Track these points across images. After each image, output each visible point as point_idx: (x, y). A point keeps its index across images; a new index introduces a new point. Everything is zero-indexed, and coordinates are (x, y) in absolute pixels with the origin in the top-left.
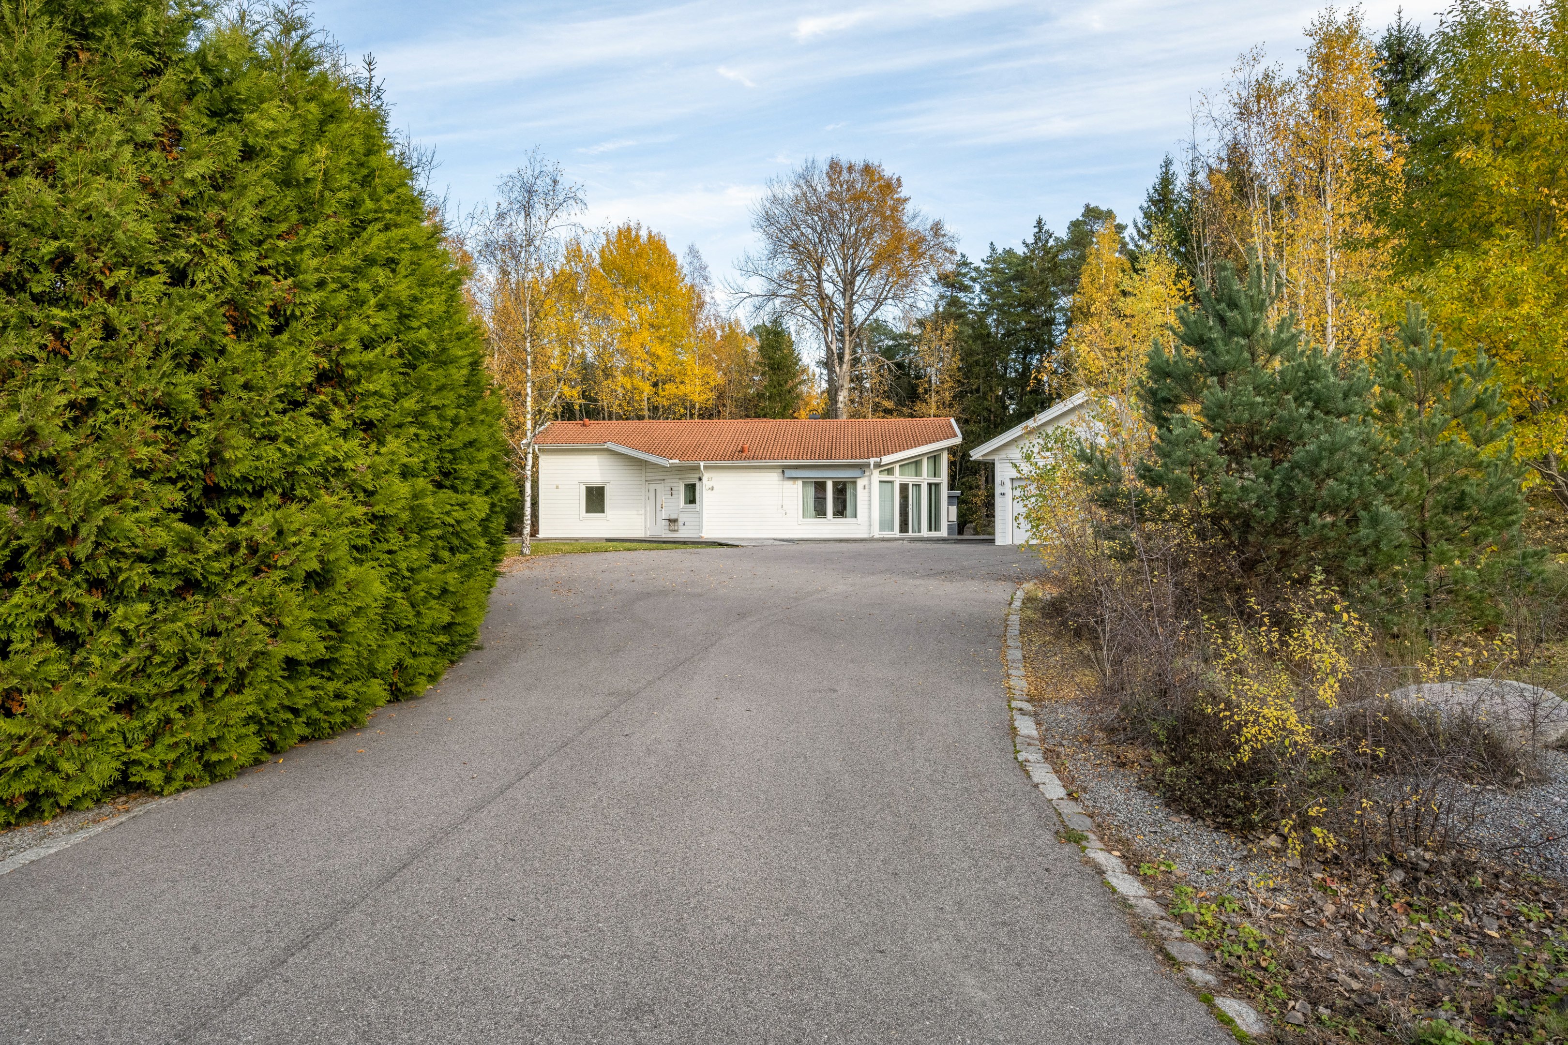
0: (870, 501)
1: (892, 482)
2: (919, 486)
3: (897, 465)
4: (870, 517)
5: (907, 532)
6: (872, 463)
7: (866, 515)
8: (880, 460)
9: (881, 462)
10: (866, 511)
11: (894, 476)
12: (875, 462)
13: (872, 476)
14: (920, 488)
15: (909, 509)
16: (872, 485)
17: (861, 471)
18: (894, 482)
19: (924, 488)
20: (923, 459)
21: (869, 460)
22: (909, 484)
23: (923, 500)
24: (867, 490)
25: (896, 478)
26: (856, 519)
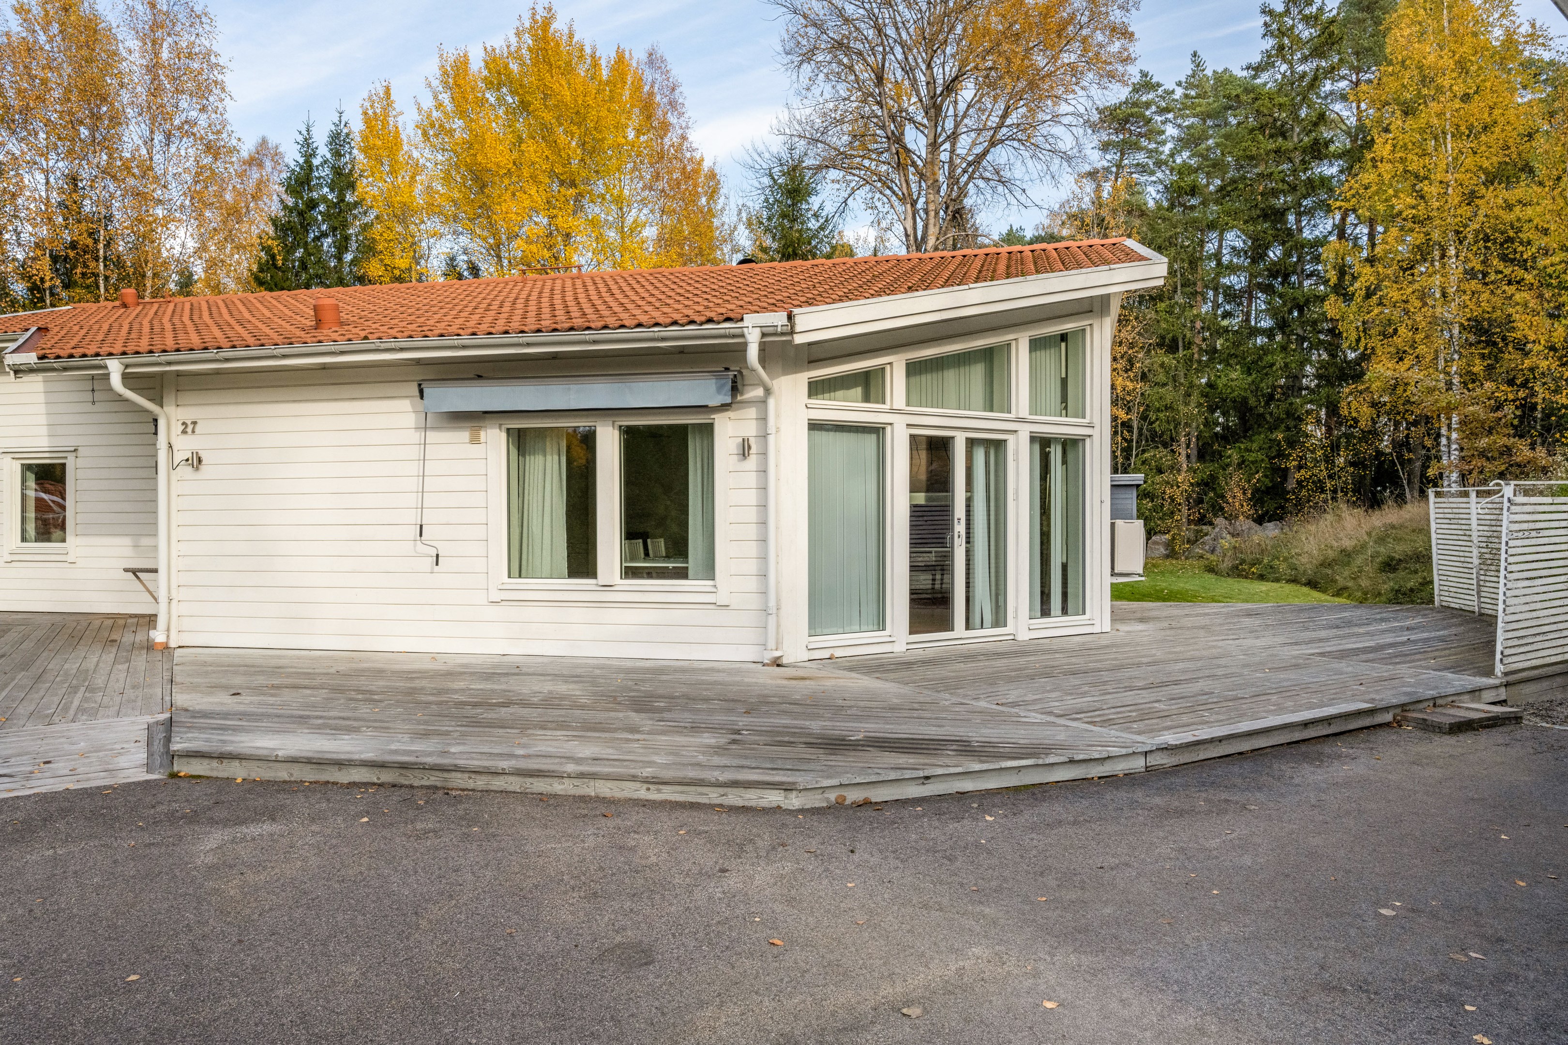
0: (763, 506)
1: (877, 431)
2: (998, 446)
3: (899, 361)
4: (763, 575)
5: (946, 624)
6: (753, 338)
7: (752, 566)
8: (785, 321)
9: (792, 332)
10: (752, 549)
11: (887, 406)
12: (765, 330)
13: (771, 402)
14: (1001, 457)
15: (953, 536)
16: (771, 439)
17: (723, 381)
18: (884, 429)
19: (1017, 453)
20: (1014, 344)
21: (739, 325)
22: (953, 438)
23: (1016, 499)
24: (752, 462)
25: (893, 411)
26: (711, 583)
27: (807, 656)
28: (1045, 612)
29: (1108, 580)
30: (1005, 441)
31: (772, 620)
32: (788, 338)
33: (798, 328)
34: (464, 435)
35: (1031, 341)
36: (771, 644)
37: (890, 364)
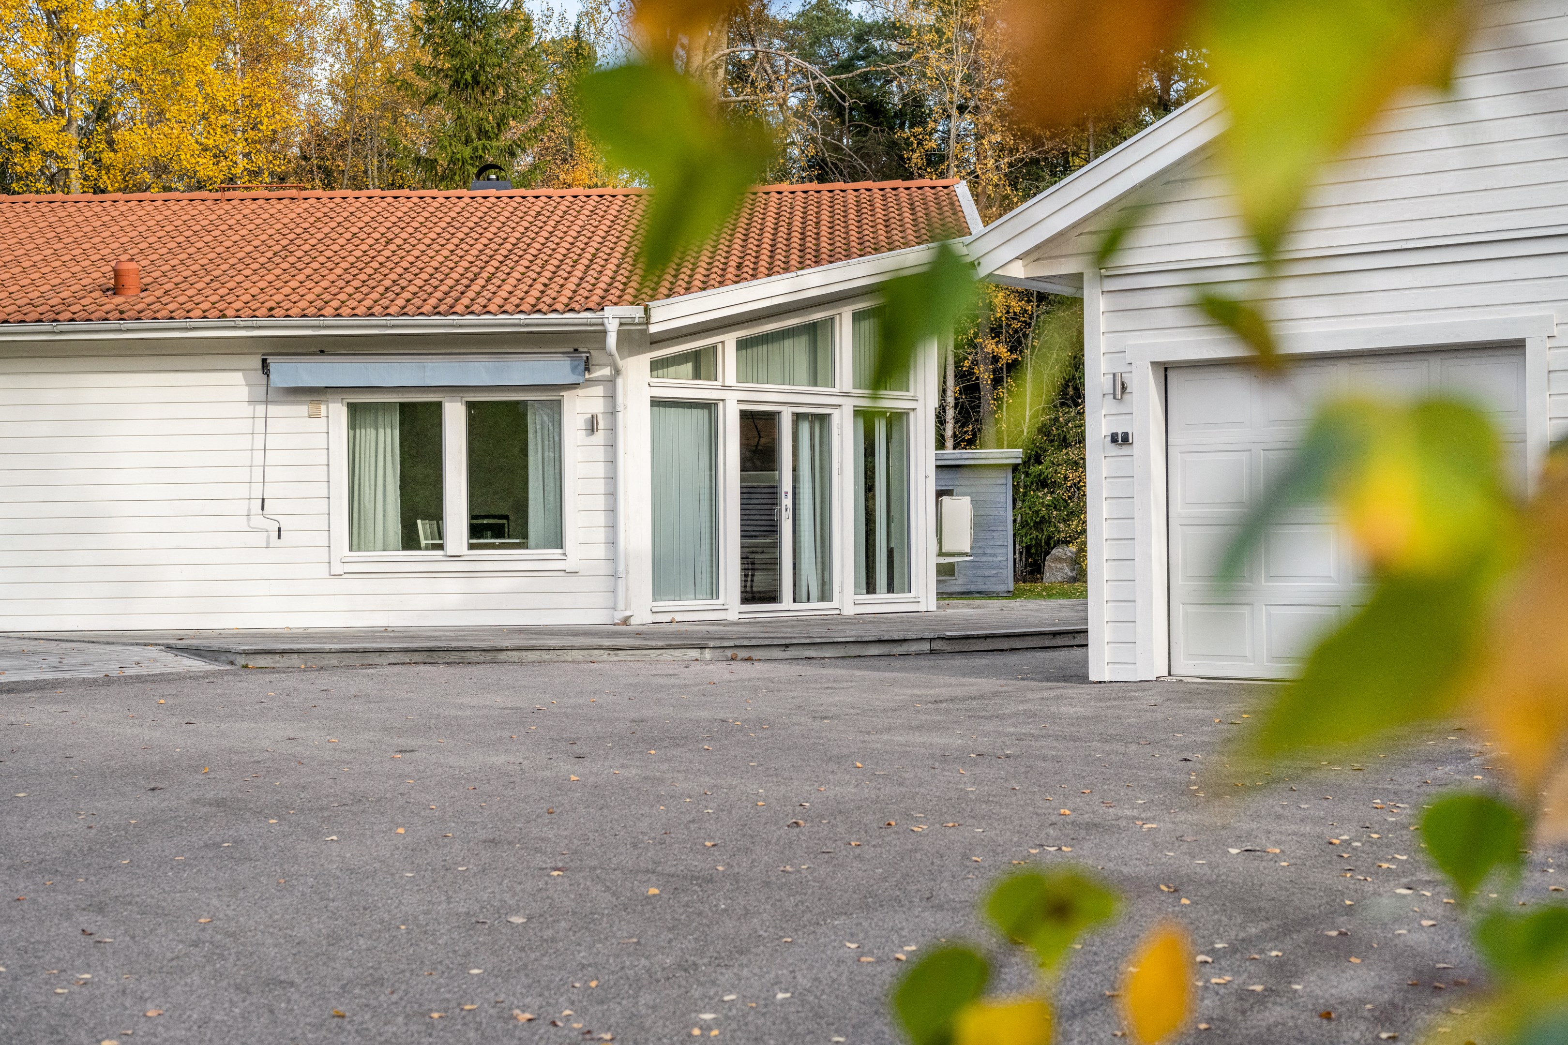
0: (612, 479)
1: (709, 406)
2: (822, 420)
3: (730, 340)
4: (612, 543)
5: (772, 597)
6: (612, 328)
7: (600, 535)
8: (642, 314)
9: (648, 323)
10: (601, 518)
11: (719, 383)
12: (623, 321)
13: (620, 381)
14: (826, 430)
15: (780, 510)
16: (620, 416)
17: (576, 363)
18: (716, 404)
19: (841, 427)
20: (837, 318)
21: (599, 314)
22: (779, 413)
23: (841, 474)
24: (600, 437)
25: (725, 387)
26: (560, 551)
27: (650, 618)
28: (871, 588)
29: (934, 560)
30: (830, 415)
31: (621, 583)
32: (644, 327)
33: (653, 320)
34: (303, 409)
35: (854, 314)
36: (621, 605)
37: (723, 342)
